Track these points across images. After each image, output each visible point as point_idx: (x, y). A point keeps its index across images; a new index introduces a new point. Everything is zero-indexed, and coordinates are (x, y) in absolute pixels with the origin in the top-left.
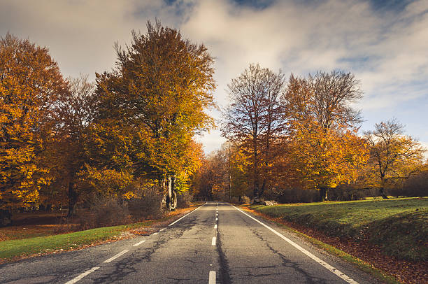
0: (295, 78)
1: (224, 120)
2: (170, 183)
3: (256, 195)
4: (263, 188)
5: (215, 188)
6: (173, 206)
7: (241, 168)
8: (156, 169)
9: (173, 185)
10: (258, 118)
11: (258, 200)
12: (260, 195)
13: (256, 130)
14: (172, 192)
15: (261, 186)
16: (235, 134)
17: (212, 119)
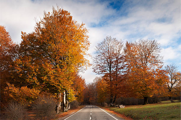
0: (129, 43)
1: (94, 64)
2: (65, 96)
3: (111, 102)
4: (115, 98)
5: (91, 99)
6: (66, 109)
7: (102, 89)
8: (54, 86)
9: (66, 97)
10: (111, 63)
11: (113, 105)
12: (114, 102)
13: (111, 69)
14: (66, 101)
15: (114, 97)
16: (100, 70)
17: (88, 61)
